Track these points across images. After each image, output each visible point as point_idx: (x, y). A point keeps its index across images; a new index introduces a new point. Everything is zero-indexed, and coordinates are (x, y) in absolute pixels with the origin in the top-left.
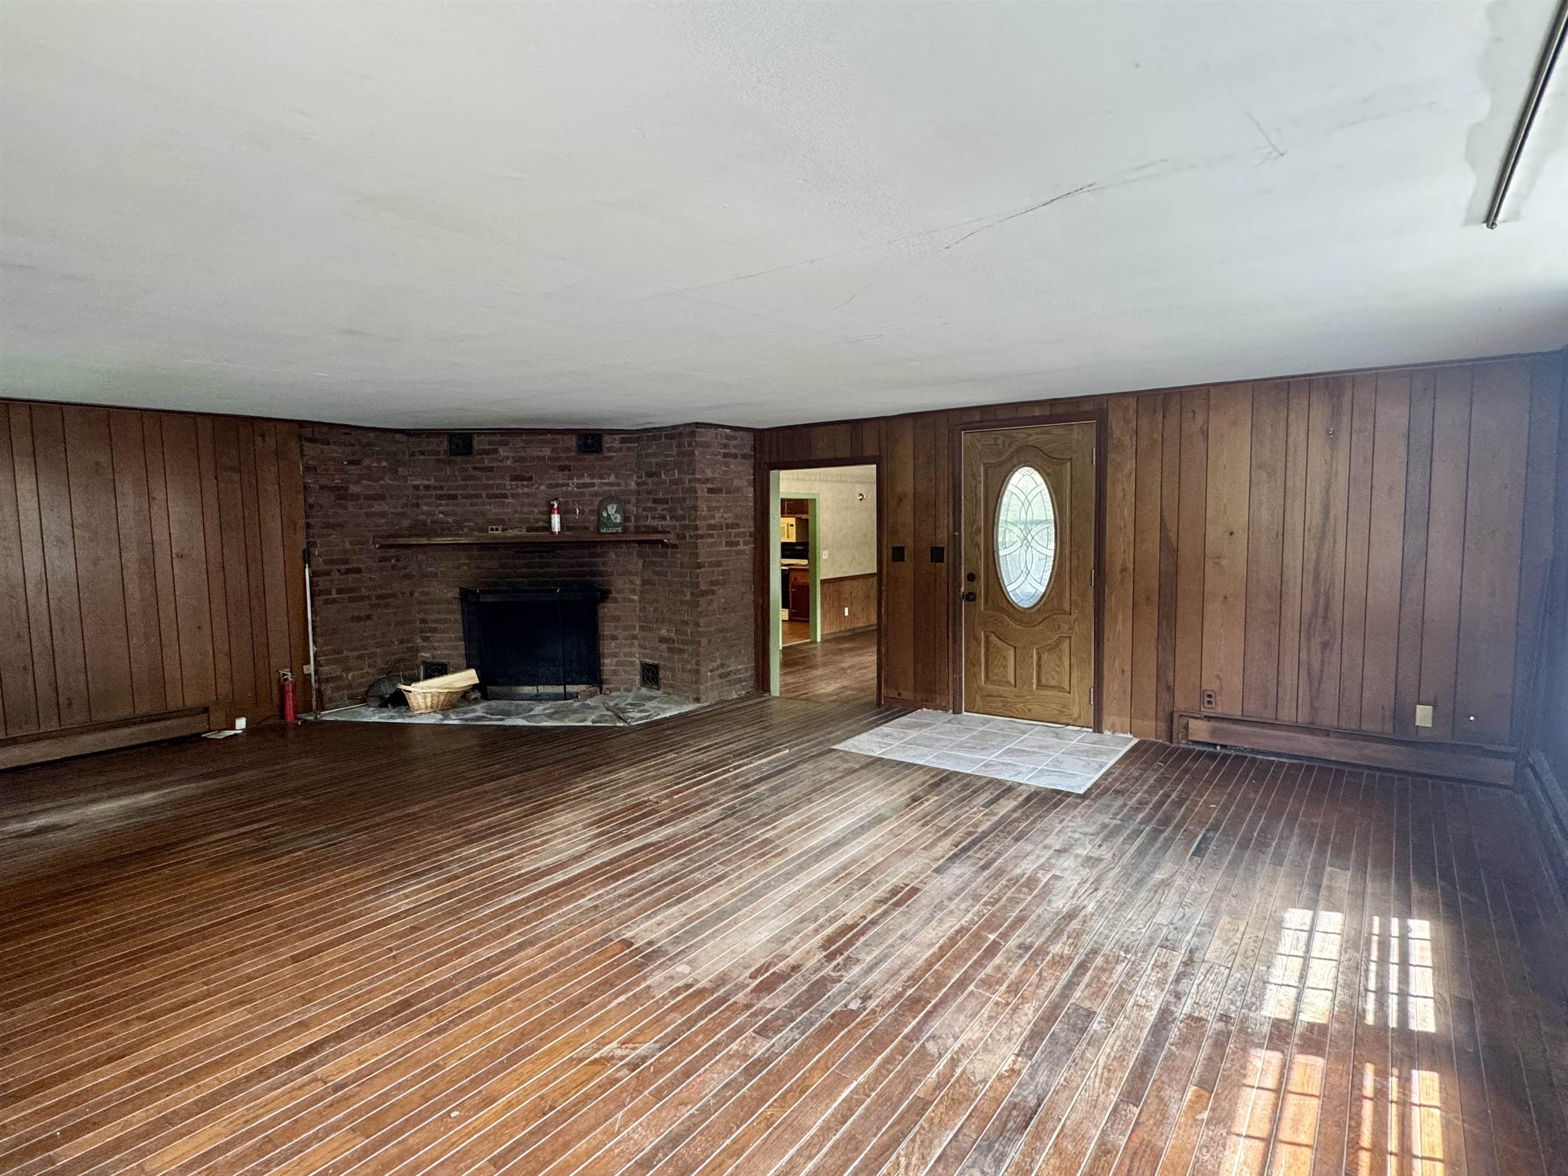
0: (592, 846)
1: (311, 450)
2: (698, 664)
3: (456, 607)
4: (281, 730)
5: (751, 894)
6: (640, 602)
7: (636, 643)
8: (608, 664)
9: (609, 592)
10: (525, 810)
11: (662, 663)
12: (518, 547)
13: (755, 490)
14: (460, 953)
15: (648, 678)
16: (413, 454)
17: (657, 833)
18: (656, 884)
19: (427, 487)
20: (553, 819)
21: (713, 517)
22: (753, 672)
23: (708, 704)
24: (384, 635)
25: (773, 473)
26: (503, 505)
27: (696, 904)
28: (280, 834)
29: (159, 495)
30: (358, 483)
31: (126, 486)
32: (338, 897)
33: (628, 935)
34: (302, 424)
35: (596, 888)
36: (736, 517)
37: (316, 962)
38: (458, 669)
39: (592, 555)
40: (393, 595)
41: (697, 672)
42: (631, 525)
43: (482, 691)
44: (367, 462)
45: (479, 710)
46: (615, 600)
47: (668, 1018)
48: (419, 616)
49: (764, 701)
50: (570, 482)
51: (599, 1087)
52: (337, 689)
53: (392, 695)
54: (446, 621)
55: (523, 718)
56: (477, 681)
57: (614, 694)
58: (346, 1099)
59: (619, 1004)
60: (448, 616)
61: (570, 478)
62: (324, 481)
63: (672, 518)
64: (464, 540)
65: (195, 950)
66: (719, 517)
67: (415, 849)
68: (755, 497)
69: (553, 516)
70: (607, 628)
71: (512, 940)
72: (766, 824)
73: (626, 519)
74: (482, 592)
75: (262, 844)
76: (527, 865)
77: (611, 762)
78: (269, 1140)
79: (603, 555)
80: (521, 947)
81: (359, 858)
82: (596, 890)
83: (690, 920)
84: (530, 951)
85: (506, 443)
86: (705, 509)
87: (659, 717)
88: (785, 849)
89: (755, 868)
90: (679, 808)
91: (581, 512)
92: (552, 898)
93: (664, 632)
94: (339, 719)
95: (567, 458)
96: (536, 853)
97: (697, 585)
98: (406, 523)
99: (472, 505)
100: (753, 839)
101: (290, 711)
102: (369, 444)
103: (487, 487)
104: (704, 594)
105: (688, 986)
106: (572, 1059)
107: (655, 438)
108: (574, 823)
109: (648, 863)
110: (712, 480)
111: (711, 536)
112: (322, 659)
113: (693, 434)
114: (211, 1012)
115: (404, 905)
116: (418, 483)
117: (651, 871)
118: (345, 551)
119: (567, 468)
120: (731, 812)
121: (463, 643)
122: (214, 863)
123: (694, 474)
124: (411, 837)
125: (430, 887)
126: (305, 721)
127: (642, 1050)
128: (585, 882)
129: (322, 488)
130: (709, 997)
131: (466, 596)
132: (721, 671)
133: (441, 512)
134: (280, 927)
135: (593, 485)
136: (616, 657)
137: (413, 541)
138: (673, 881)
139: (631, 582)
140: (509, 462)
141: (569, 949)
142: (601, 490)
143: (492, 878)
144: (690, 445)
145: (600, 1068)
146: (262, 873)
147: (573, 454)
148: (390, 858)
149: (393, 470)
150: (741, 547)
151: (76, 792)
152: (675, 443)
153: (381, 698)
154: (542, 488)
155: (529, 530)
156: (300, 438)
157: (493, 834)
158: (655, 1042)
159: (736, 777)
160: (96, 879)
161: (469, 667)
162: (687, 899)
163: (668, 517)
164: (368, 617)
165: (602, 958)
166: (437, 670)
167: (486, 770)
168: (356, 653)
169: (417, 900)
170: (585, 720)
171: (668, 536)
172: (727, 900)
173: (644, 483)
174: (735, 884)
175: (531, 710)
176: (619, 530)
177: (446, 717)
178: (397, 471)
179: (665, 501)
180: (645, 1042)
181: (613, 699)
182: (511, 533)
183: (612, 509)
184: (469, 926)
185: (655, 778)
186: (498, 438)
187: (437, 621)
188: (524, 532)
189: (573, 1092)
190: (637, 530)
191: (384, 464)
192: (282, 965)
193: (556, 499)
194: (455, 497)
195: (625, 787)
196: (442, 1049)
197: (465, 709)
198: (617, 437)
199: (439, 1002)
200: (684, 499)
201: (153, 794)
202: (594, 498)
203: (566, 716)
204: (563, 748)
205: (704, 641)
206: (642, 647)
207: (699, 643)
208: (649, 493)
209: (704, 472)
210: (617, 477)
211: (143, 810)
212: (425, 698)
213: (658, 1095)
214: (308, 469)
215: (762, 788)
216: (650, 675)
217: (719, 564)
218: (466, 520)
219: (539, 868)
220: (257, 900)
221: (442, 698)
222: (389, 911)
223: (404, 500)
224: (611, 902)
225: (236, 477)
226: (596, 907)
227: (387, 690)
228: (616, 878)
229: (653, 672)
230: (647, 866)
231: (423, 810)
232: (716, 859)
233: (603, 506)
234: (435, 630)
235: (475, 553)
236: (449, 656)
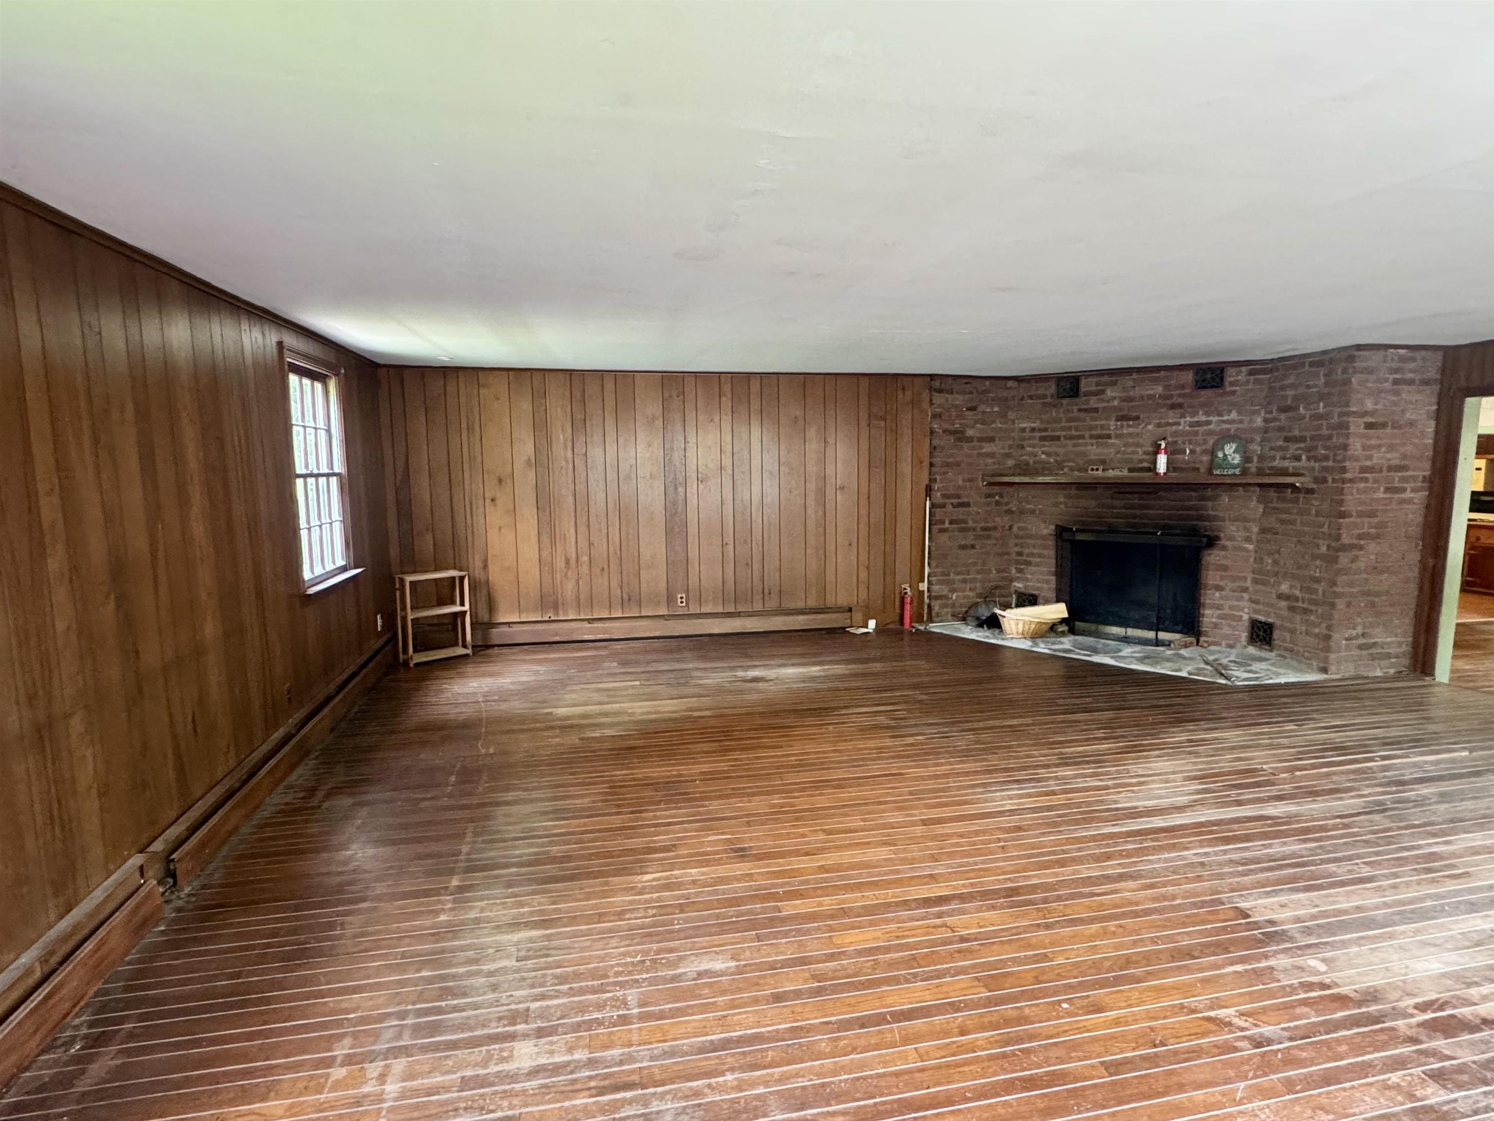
0: (1195, 801)
1: (938, 399)
2: (1329, 628)
3: (1051, 543)
4: (899, 634)
5: (1413, 911)
6: (1256, 552)
7: (1246, 596)
8: (1209, 617)
9: (1218, 538)
10: (1119, 748)
11: (1278, 623)
12: (1118, 488)
13: (1437, 426)
14: (1062, 863)
15: (1258, 636)
16: (1022, 399)
17: (1275, 807)
18: (1277, 862)
19: (1033, 430)
20: (1150, 762)
21: (1370, 458)
22: (1409, 649)
23: (1338, 677)
24: (984, 564)
25: (1470, 401)
26: (1106, 445)
27: (1331, 899)
28: (905, 718)
29: (831, 440)
30: (972, 427)
31: (812, 433)
32: (955, 782)
33: (1243, 905)
34: (932, 377)
35: (1201, 843)
36: (1404, 457)
37: (939, 829)
38: (1047, 602)
39: (1202, 499)
40: (995, 528)
41: (1328, 638)
42: (1253, 467)
43: (1070, 625)
44: (982, 408)
45: (1066, 643)
46: (1224, 548)
47: (1299, 1011)
48: (1016, 549)
49: (1424, 686)
50: (1182, 421)
51: (1216, 1046)
52: (945, 606)
53: (988, 618)
54: (1040, 556)
55: (1112, 657)
56: (1066, 615)
57: (1213, 648)
58: (969, 951)
59: (1236, 972)
60: (1042, 552)
61: (1183, 416)
62: (946, 426)
63: (1309, 459)
64: (1063, 480)
65: (852, 792)
66: (1378, 458)
67: (1015, 758)
68: (1437, 432)
69: (1159, 456)
70: (1210, 577)
71: (1113, 867)
72: (1435, 835)
73: (1247, 459)
74: (1078, 530)
75: (893, 723)
76: (1124, 800)
77: (1214, 719)
78: (914, 958)
79: (1214, 498)
80: (1122, 877)
81: (967, 754)
82: (1202, 847)
83: (1324, 914)
84: (1131, 884)
85: (1114, 384)
86: (1358, 445)
87: (1271, 682)
88: (1467, 873)
89: (1419, 883)
90: (1305, 787)
91: (1192, 452)
92: (1152, 840)
93: (1284, 588)
94: (944, 632)
95: (1179, 395)
96: (1133, 792)
97: (1338, 538)
98: (1010, 462)
99: (1075, 445)
100: (1413, 848)
101: (907, 620)
102: (985, 392)
103: (1091, 428)
104: (1344, 548)
105: (1323, 986)
106: (1182, 1006)
107: (1295, 367)
108: (1174, 773)
109: (1265, 836)
110: (1373, 413)
111: (1366, 480)
112: (933, 579)
113: (1351, 359)
114: (868, 843)
115: (1008, 805)
116: (1025, 425)
117: (1270, 846)
118: (959, 487)
119: (1180, 406)
120: (1381, 808)
121: (1054, 578)
122: (863, 730)
123: (1347, 406)
124: (1010, 747)
125: (1029, 796)
126: (917, 630)
127: (1267, 1030)
128: (1189, 835)
129: (944, 431)
130: (1354, 1008)
131: (1061, 532)
132: (1362, 641)
133: (1041, 453)
134: (911, 793)
135: (1209, 423)
136: (1218, 608)
137: (1017, 479)
138: (1298, 865)
139: (1247, 530)
140: (1116, 403)
141: (1174, 897)
142: (1218, 429)
143: (1089, 804)
144: (1345, 371)
145: (1214, 1028)
146: (896, 746)
147: (1188, 391)
148: (993, 760)
149: (1003, 415)
150: (1408, 495)
151: (773, 657)
152: (1322, 371)
153: (978, 618)
154: (1150, 427)
155: (1131, 470)
156: (931, 389)
157: (1088, 762)
158: (1283, 1029)
159: (1386, 769)
160: (788, 721)
161: (1058, 601)
162: (1319, 890)
163: (1304, 457)
164: (973, 547)
165: (1210, 918)
166: (1028, 600)
167: (1077, 701)
168: (960, 577)
169: (1020, 804)
170: (1179, 670)
171: (1302, 479)
172: (1377, 908)
173: (1274, 420)
174: (1386, 893)
175: (1120, 651)
176: (1237, 471)
177: (1036, 644)
178: (1006, 415)
179: (1302, 439)
180: (1270, 1024)
181: (1212, 653)
182: (1111, 473)
183: (1230, 449)
184: (1069, 841)
185: (1271, 747)
186: (1106, 379)
187: (1032, 555)
188: (1125, 473)
189: (1185, 1039)
190: (1260, 473)
191: (996, 409)
192: (914, 824)
193: (1164, 439)
194: (1058, 438)
195: (1233, 748)
196: (1050, 943)
197: (1053, 640)
198: (1244, 369)
199: (1045, 901)
200: (1330, 437)
201: (818, 668)
202: (1208, 438)
203: (1157, 663)
204: (1156, 695)
205: (1341, 604)
206: (1251, 601)
207: (1333, 605)
208: (1281, 429)
209: (1363, 404)
210: (1239, 413)
211: (813, 679)
212: (1017, 624)
213: (1290, 1086)
214: (935, 416)
215: (1426, 790)
216: (1261, 633)
217: (1372, 514)
218: (1069, 461)
219: (1136, 808)
220: (895, 766)
221: (1033, 626)
222: (997, 806)
223: (1010, 442)
224: (1220, 865)
225: (882, 423)
226: (1202, 864)
227: (984, 613)
228: (1227, 840)
229: (1265, 631)
230: (1265, 839)
231: (1022, 725)
232: (1359, 856)
233: (1218, 446)
234: (1029, 563)
235: (1073, 492)
236: (1038, 589)
